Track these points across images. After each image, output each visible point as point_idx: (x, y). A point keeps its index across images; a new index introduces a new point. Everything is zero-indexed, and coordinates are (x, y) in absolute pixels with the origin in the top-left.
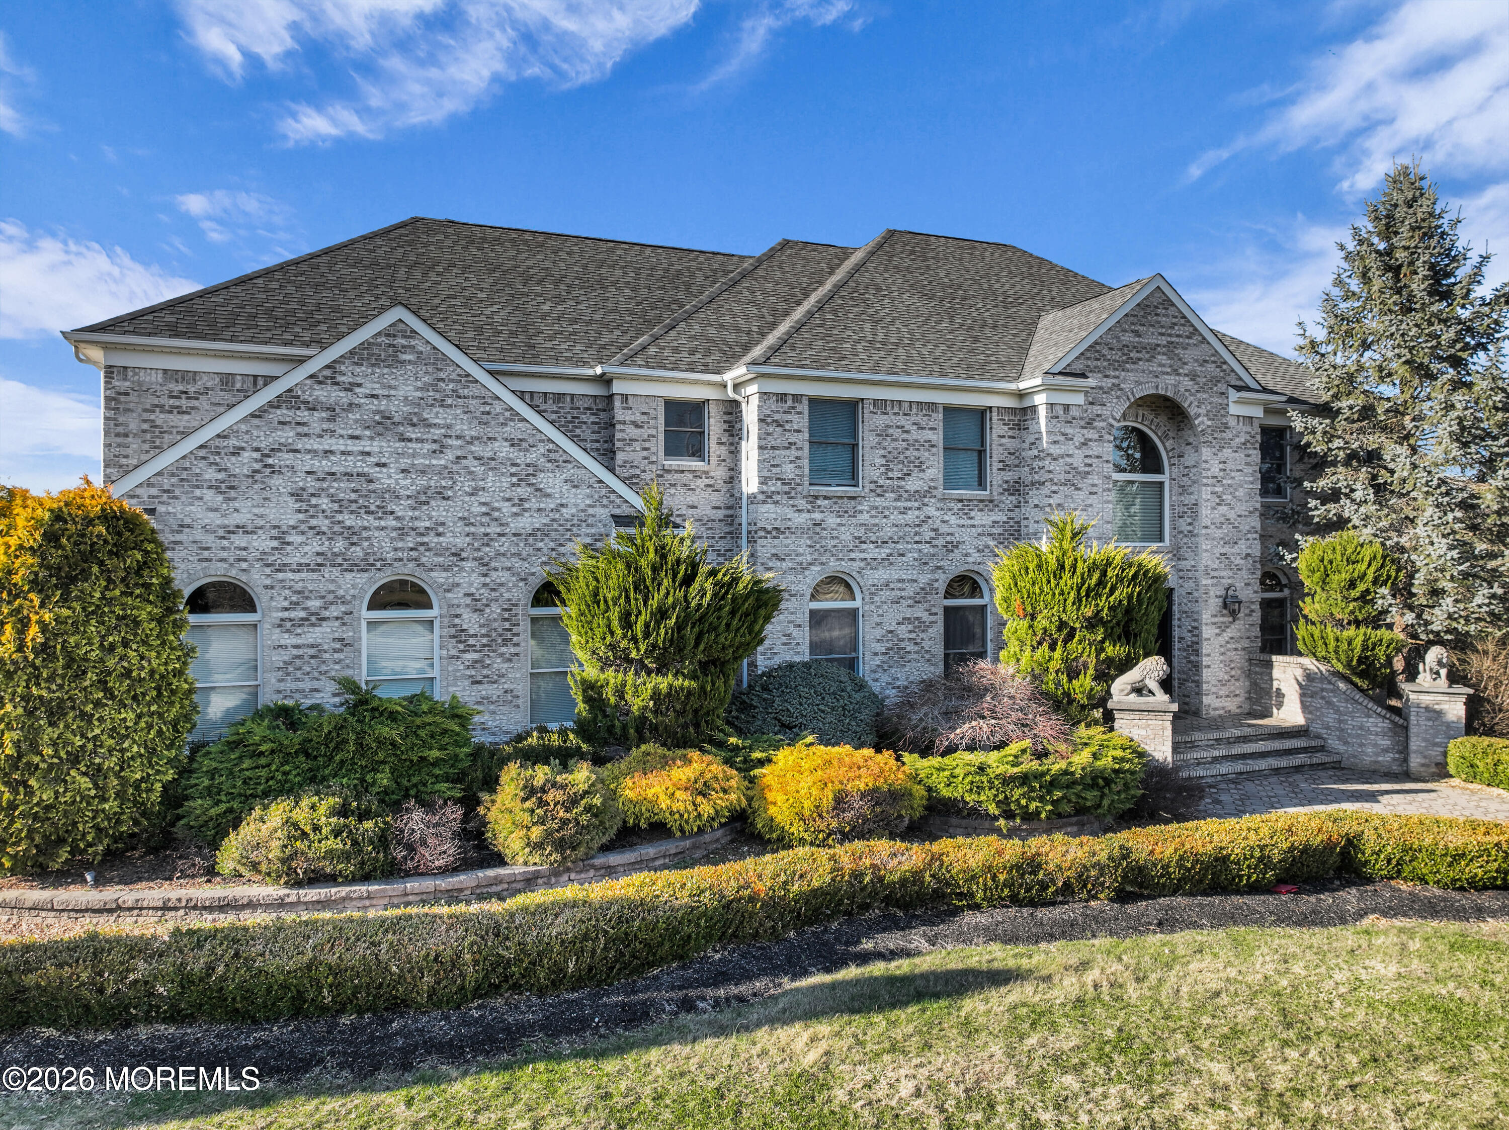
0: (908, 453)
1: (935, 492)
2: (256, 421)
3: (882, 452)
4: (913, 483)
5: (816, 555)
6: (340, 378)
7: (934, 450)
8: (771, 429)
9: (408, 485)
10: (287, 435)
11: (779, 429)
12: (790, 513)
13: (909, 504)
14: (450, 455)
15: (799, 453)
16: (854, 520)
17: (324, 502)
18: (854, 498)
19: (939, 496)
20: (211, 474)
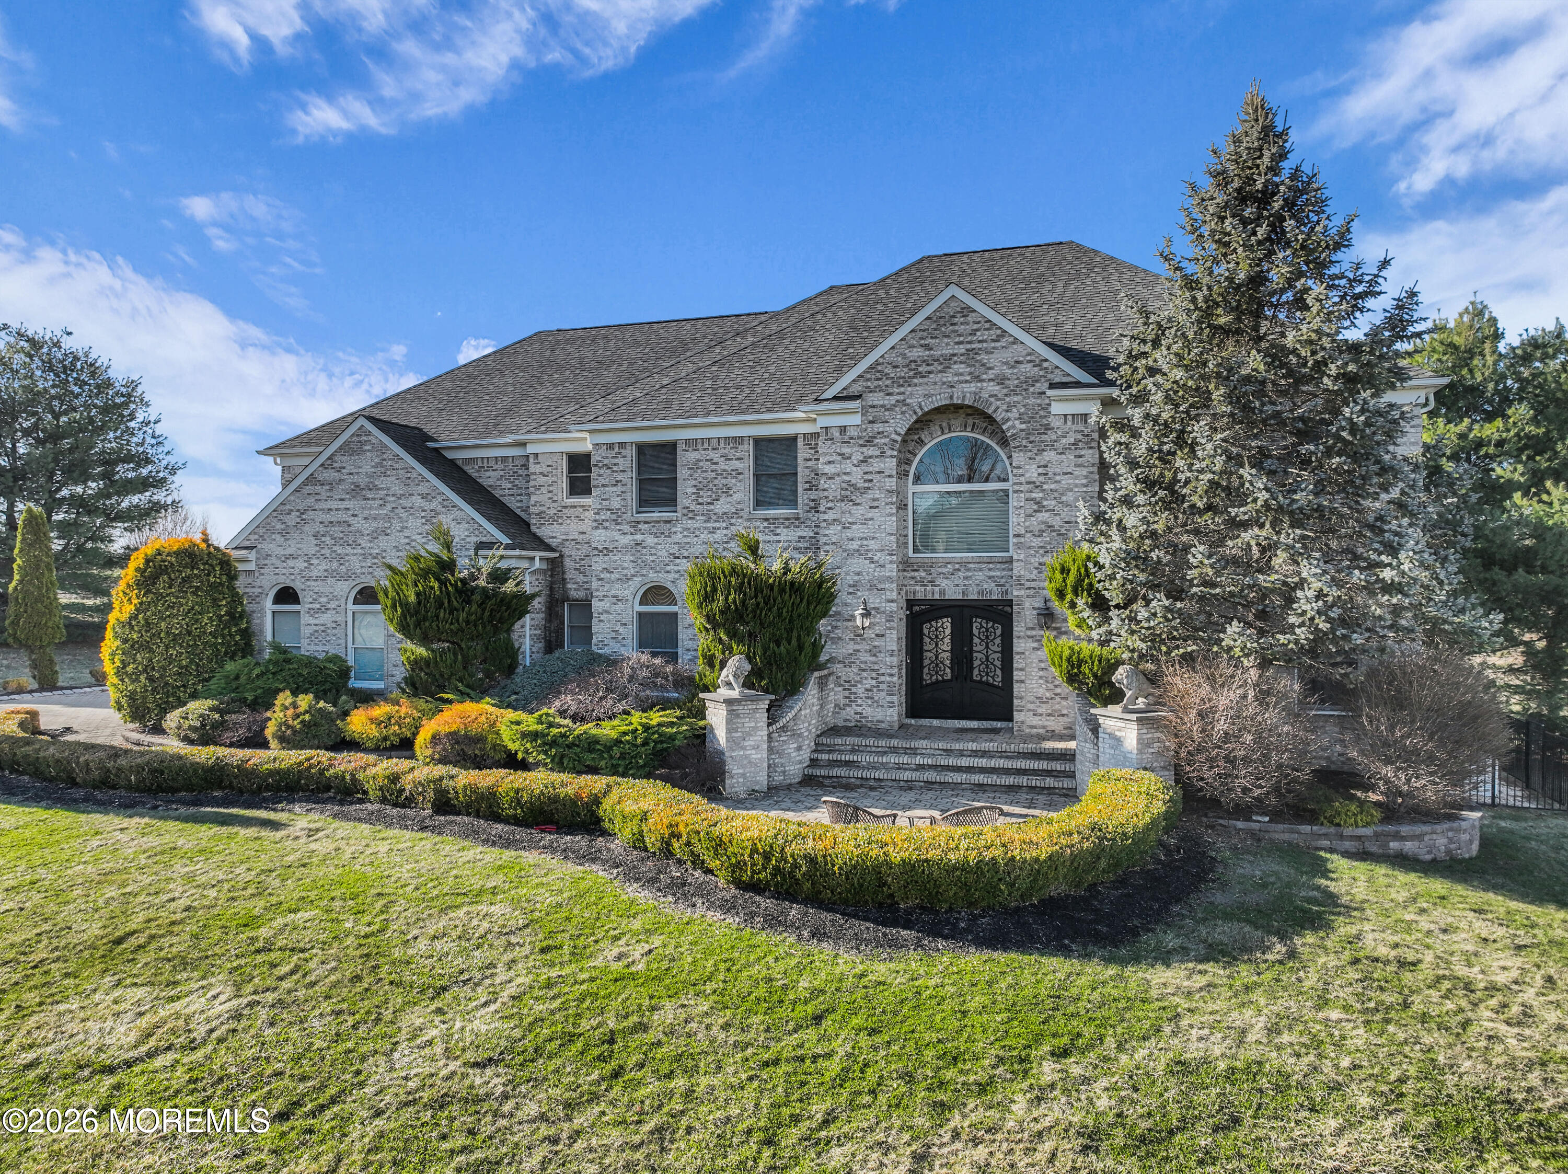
0: (716, 482)
1: (741, 513)
2: (298, 494)
3: (694, 482)
4: (721, 507)
5: (638, 569)
6: (335, 465)
7: (740, 477)
8: (602, 471)
9: (367, 527)
10: (311, 500)
11: (608, 471)
12: (617, 536)
13: (717, 525)
14: (389, 507)
15: (624, 489)
16: (669, 540)
17: (327, 539)
18: (669, 522)
19: (745, 516)
20: (279, 526)
